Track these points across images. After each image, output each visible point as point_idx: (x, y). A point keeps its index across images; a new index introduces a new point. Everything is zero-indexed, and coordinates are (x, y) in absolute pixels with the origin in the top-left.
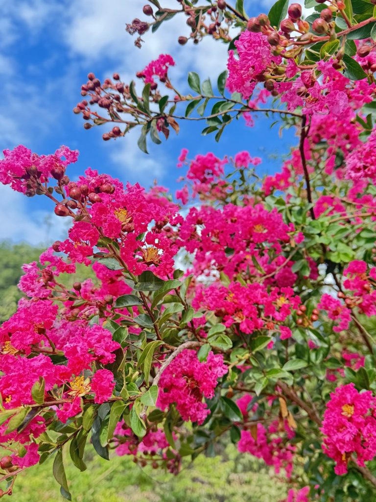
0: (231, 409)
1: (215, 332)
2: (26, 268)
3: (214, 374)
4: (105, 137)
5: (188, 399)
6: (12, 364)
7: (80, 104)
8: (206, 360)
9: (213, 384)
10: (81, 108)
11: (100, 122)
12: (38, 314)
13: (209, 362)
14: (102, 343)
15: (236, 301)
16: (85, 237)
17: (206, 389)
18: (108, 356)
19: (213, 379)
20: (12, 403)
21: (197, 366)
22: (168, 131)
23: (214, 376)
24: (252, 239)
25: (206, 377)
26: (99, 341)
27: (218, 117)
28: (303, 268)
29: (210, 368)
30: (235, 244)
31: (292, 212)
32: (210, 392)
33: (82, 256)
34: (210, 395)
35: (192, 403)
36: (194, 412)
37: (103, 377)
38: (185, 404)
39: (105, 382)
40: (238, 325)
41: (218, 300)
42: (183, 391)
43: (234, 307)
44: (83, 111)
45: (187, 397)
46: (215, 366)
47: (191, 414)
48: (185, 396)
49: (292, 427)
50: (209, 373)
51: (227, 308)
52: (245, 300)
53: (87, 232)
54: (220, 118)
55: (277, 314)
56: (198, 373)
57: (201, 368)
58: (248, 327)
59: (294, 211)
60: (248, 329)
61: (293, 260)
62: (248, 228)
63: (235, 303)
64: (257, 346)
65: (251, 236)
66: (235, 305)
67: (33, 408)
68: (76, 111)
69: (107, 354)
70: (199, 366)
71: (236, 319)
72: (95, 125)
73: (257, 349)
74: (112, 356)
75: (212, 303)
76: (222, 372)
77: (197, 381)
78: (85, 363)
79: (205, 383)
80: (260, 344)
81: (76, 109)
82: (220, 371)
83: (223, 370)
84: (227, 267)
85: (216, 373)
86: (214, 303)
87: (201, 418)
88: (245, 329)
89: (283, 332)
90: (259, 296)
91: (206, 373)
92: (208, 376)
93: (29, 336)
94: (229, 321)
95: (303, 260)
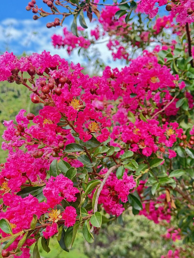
0: (135, 202)
1: (127, 157)
2: (6, 124)
3: (127, 187)
4: (48, 26)
5: (111, 202)
6: (9, 199)
7: (30, 3)
8: (122, 178)
9: (127, 193)
10: (31, 6)
11: (44, 14)
12: (23, 166)
13: (124, 180)
14: (68, 189)
15: (140, 134)
16: (52, 118)
17: (123, 197)
18: (72, 198)
19: (127, 190)
20: (16, 229)
21: (116, 183)
22: (92, 15)
23: (127, 189)
24: (149, 87)
25: (122, 189)
26: (66, 188)
27: (128, 4)
28: (184, 104)
29: (125, 183)
30: (138, 92)
31: (177, 62)
32: (125, 198)
33: (50, 131)
34: (125, 200)
35: (113, 204)
36: (114, 210)
37: (70, 212)
38: (109, 206)
39: (71, 214)
40: (141, 150)
41: (128, 135)
42: (108, 198)
43: (138, 139)
44: (32, 8)
45: (110, 201)
46: (128, 182)
47: (113, 211)
48: (109, 200)
49: (173, 208)
50: (124, 187)
51: (134, 139)
52: (146, 134)
53: (53, 114)
54: (129, 5)
55: (167, 141)
56: (118, 187)
57: (119, 184)
58: (148, 152)
59: (179, 61)
60: (148, 154)
61: (178, 99)
62: (146, 80)
63: (140, 136)
64: (154, 164)
65: (149, 85)
66: (139, 138)
67: (29, 231)
68: (28, 9)
69: (71, 197)
70: (118, 183)
71: (140, 146)
72: (41, 17)
73: (154, 166)
74: (75, 198)
75: (124, 138)
76: (132, 186)
77: (116, 192)
78: (58, 201)
79: (121, 193)
80: (156, 163)
81: (28, 7)
82: (131, 186)
83: (133, 185)
84: (131, 107)
85: (128, 187)
86: (126, 137)
87: (119, 214)
88: (146, 154)
89: (171, 153)
90: (156, 130)
91: (122, 186)
92: (124, 188)
93: (19, 181)
94: (135, 148)
95: (184, 98)
